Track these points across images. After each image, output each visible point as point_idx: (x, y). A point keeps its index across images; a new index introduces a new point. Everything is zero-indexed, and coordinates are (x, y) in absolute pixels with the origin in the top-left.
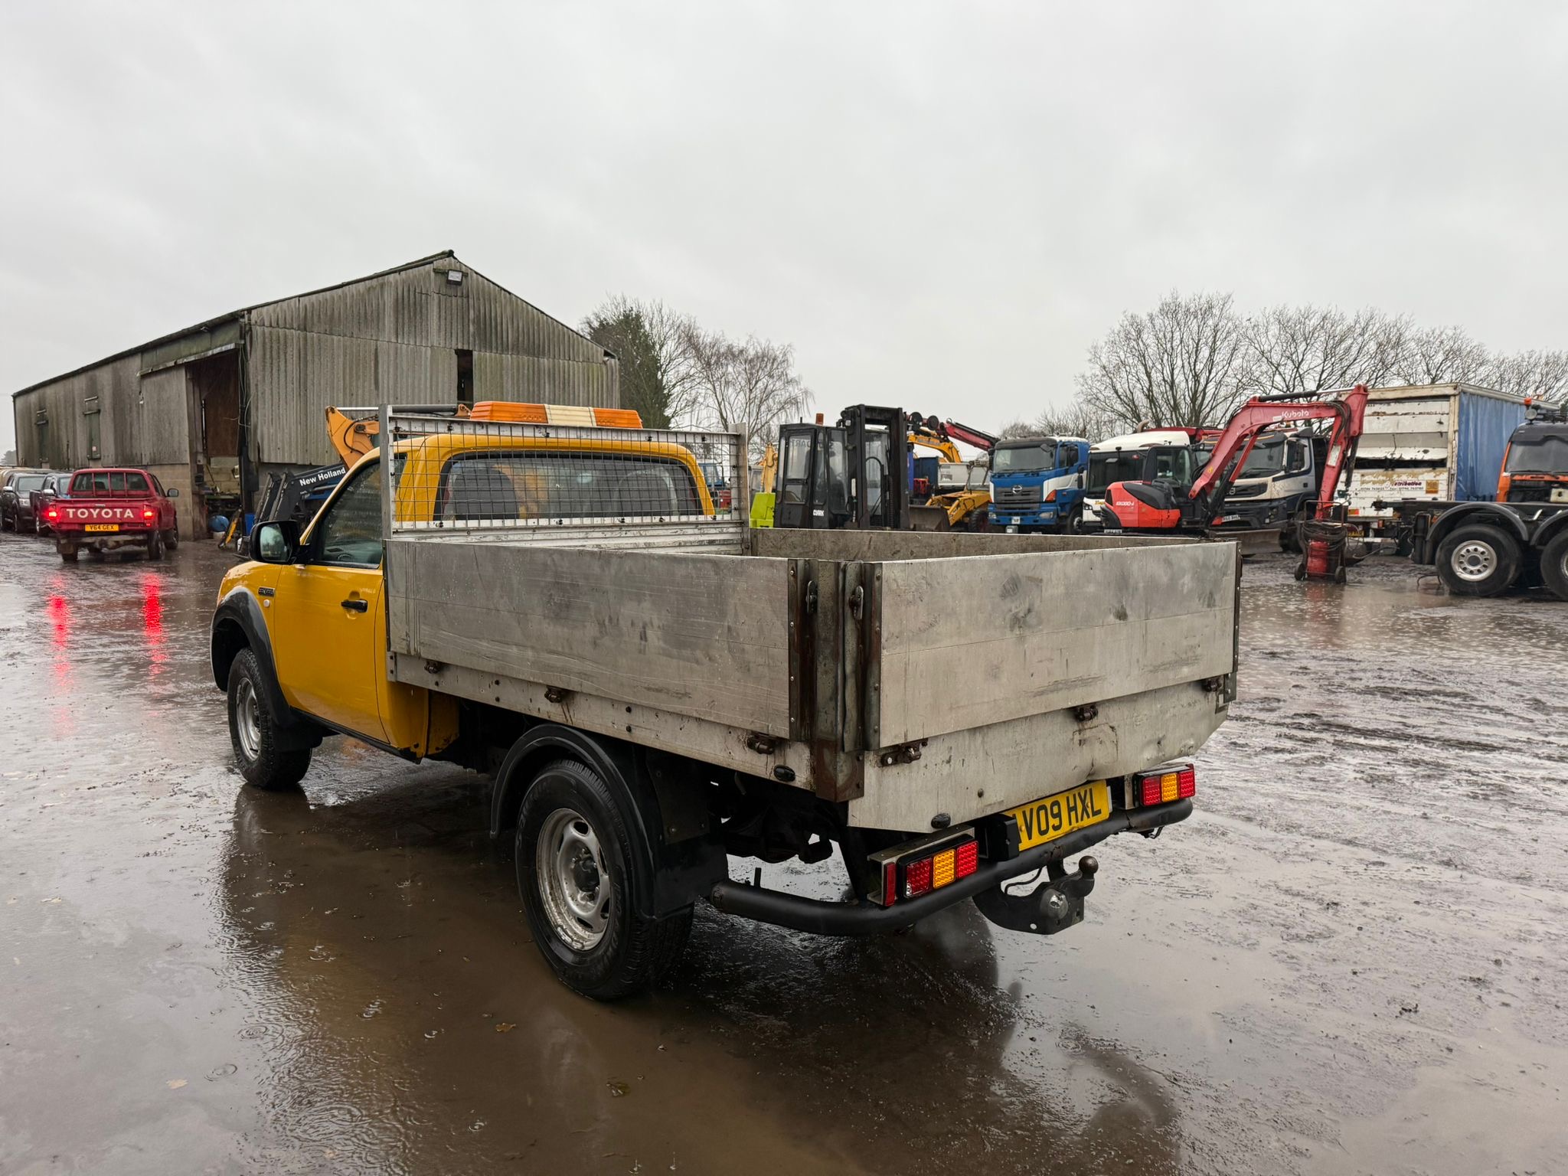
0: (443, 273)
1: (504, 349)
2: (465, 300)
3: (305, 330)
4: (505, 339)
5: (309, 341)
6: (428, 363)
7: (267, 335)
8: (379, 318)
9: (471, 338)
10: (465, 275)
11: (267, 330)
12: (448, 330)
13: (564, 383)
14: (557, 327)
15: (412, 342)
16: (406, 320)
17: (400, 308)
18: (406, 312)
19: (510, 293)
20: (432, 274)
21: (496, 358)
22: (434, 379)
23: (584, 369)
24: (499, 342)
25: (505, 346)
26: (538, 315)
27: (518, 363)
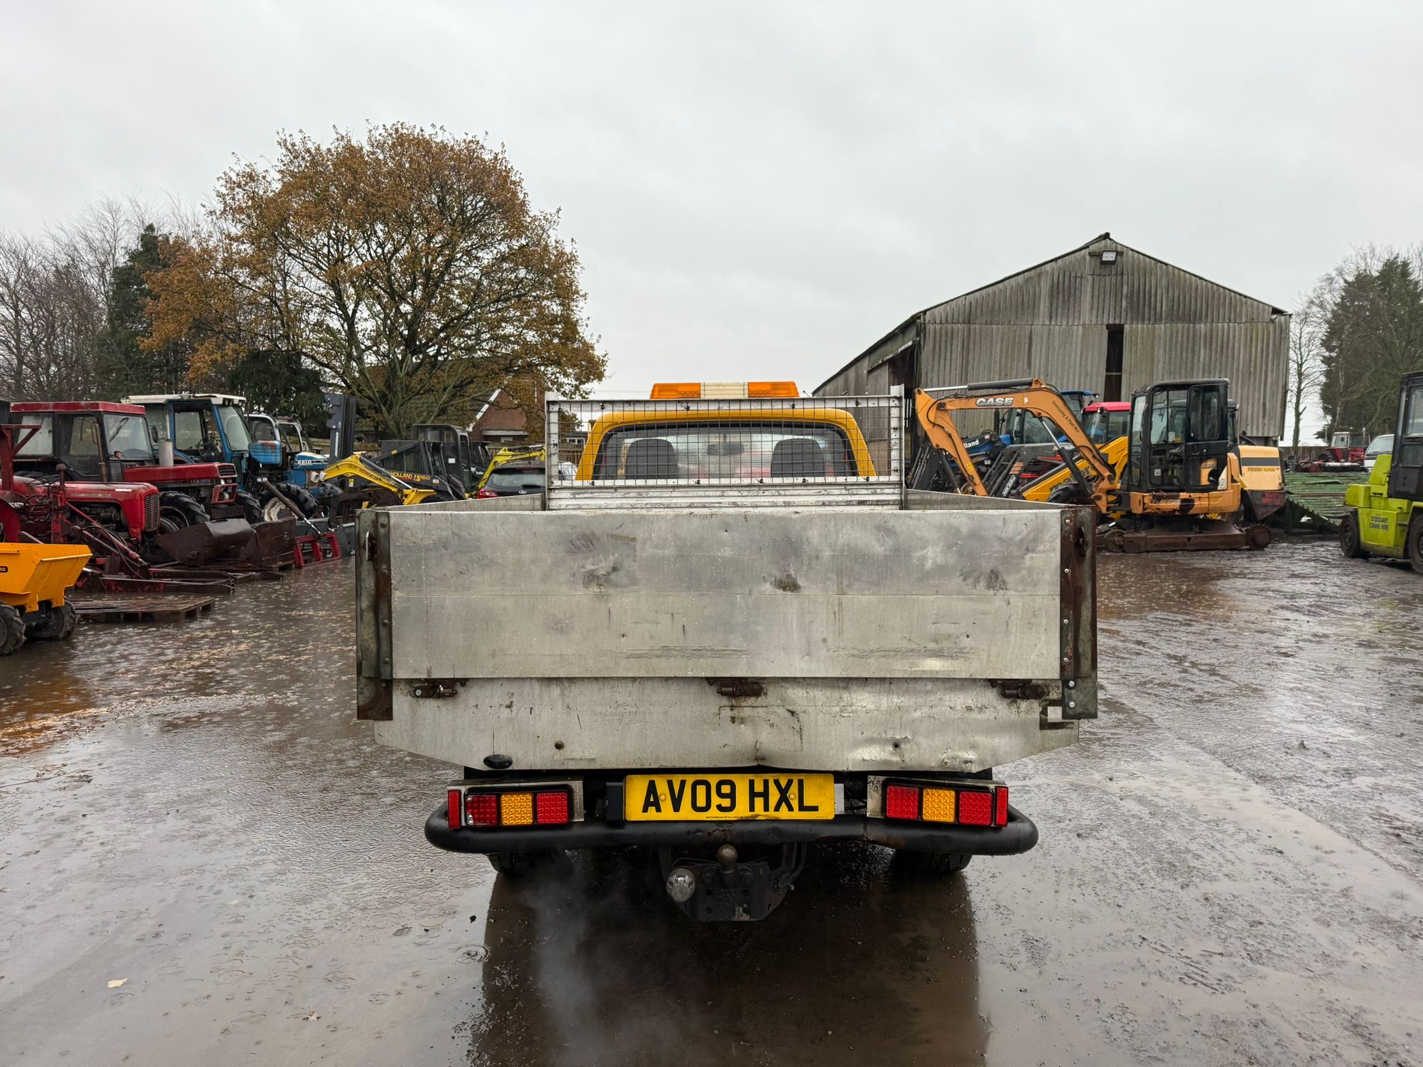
0: (1097, 255)
1: (1157, 319)
2: (1119, 277)
3: (969, 323)
4: (1158, 310)
5: (972, 333)
6: (1079, 341)
7: (938, 331)
8: (1034, 305)
9: (1123, 313)
10: (1119, 254)
11: (938, 327)
12: (1101, 307)
13: (1222, 346)
14: (1218, 290)
15: (1064, 323)
16: (1060, 303)
17: (1055, 293)
18: (1060, 295)
19: (1166, 264)
20: (1088, 258)
21: (1148, 329)
22: (1084, 355)
23: (1246, 329)
24: (1152, 313)
25: (1158, 316)
26: (1196, 281)
27: (1172, 332)
